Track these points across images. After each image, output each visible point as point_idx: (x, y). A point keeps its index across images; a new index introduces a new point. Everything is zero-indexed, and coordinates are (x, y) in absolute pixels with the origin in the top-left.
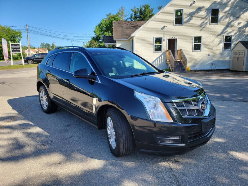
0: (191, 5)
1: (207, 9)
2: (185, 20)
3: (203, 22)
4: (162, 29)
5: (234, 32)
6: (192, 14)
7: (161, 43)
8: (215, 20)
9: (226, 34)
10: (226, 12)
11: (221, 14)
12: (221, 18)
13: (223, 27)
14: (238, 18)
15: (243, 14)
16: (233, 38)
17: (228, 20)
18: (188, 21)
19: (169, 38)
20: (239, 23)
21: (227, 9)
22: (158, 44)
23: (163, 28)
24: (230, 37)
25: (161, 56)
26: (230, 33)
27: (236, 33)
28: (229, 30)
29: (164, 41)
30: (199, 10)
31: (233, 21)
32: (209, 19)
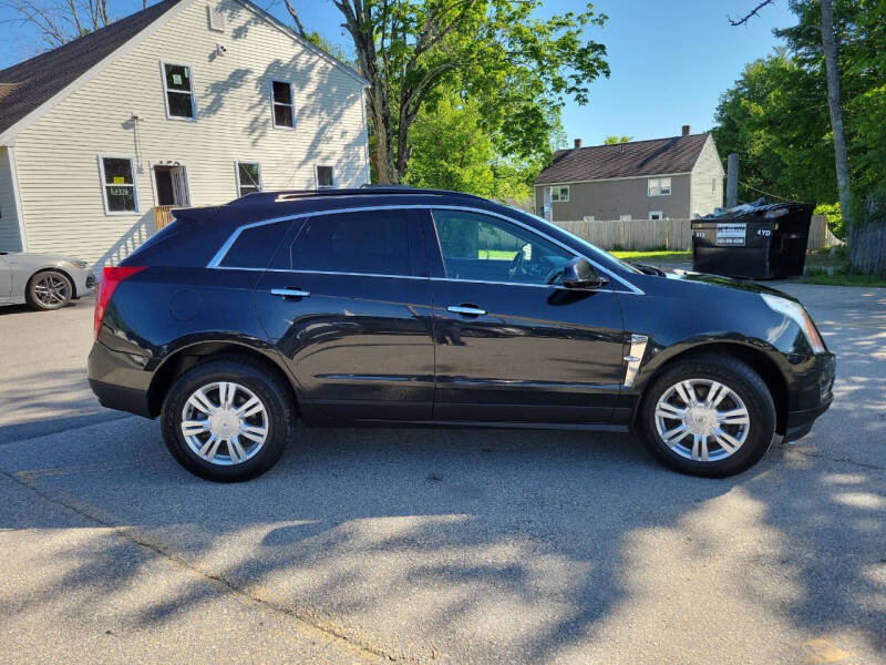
0: (212, 57)
1: (260, 80)
2: (200, 104)
3: (256, 120)
4: (126, 126)
5: (337, 157)
6: (220, 88)
7: (129, 179)
8: (284, 116)
9: (319, 162)
10: (309, 96)
11: (299, 100)
12: (302, 111)
13: (309, 140)
14: (338, 117)
15: (347, 107)
16: (336, 173)
17: (316, 118)
18: (213, 108)
19: (157, 162)
20: (344, 133)
21: (311, 88)
22: (119, 182)
23: (130, 124)
24: (329, 169)
25: (137, 227)
26: (327, 158)
27: (340, 161)
28: (324, 148)
29: (140, 171)
30: (238, 77)
31: (328, 124)
32: (269, 113)
